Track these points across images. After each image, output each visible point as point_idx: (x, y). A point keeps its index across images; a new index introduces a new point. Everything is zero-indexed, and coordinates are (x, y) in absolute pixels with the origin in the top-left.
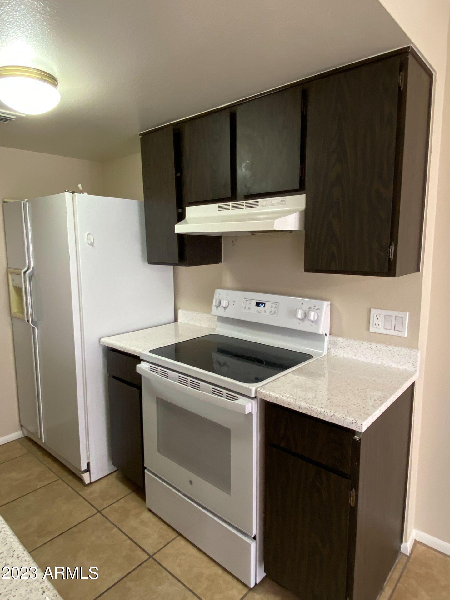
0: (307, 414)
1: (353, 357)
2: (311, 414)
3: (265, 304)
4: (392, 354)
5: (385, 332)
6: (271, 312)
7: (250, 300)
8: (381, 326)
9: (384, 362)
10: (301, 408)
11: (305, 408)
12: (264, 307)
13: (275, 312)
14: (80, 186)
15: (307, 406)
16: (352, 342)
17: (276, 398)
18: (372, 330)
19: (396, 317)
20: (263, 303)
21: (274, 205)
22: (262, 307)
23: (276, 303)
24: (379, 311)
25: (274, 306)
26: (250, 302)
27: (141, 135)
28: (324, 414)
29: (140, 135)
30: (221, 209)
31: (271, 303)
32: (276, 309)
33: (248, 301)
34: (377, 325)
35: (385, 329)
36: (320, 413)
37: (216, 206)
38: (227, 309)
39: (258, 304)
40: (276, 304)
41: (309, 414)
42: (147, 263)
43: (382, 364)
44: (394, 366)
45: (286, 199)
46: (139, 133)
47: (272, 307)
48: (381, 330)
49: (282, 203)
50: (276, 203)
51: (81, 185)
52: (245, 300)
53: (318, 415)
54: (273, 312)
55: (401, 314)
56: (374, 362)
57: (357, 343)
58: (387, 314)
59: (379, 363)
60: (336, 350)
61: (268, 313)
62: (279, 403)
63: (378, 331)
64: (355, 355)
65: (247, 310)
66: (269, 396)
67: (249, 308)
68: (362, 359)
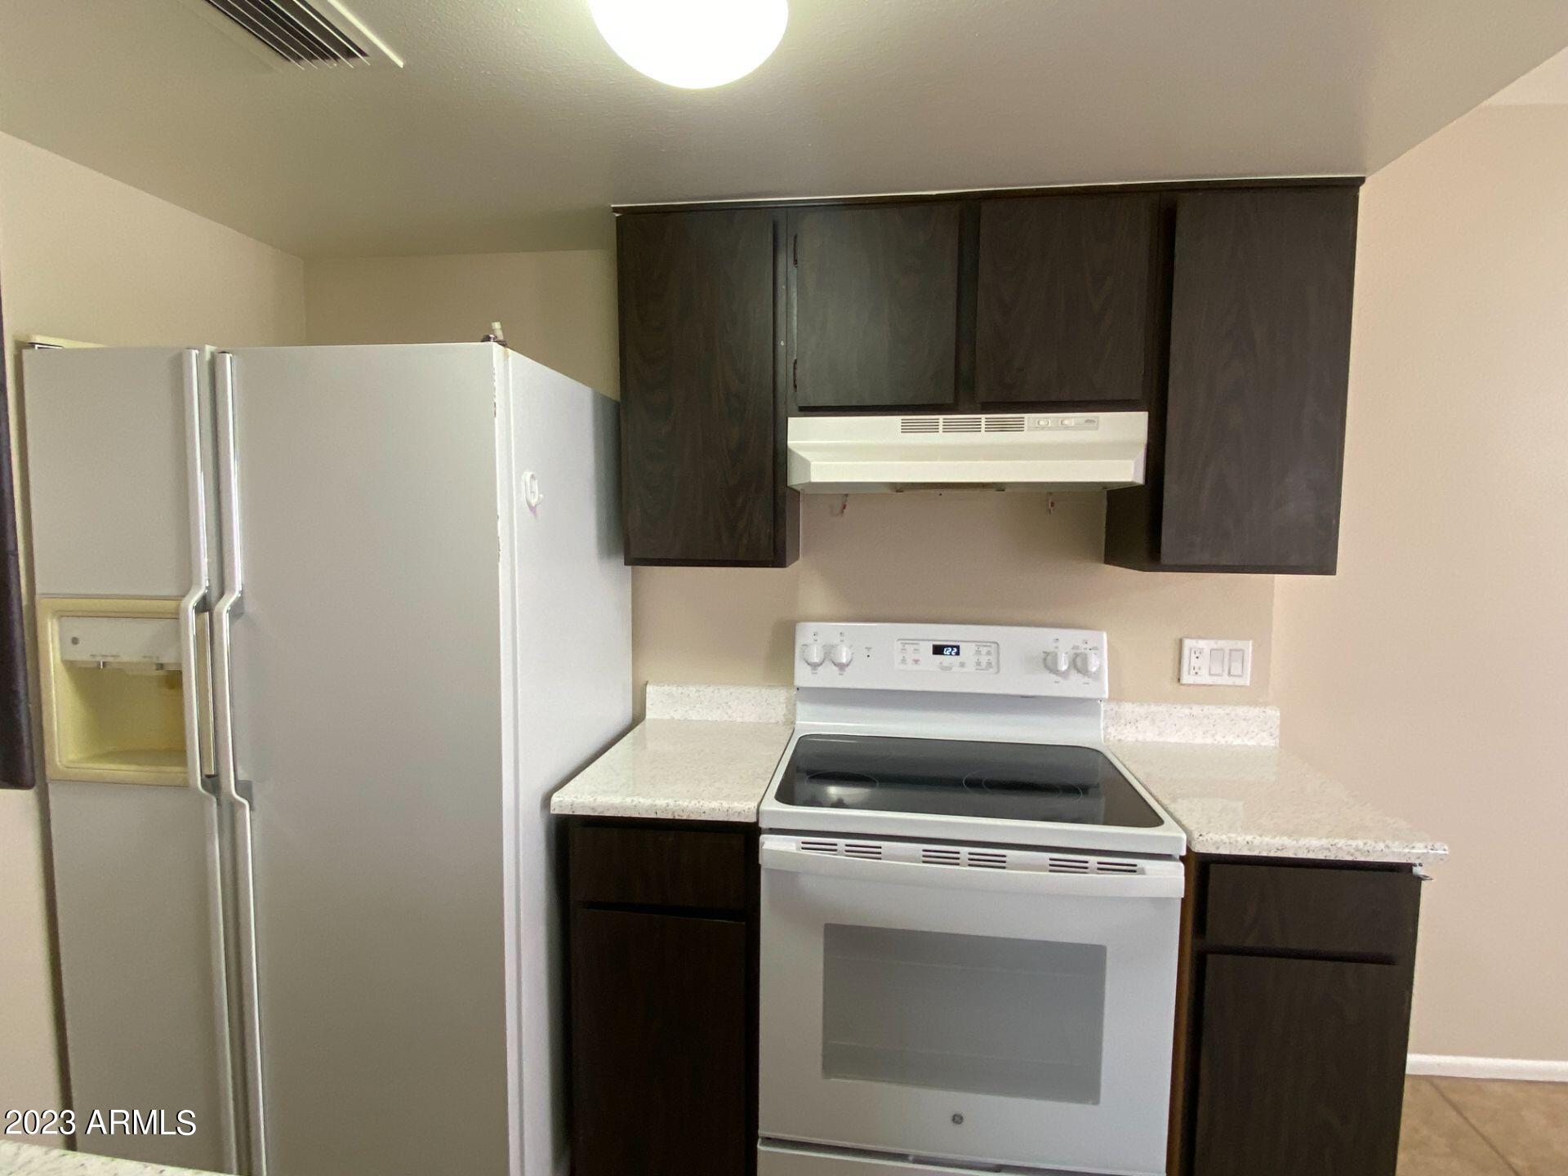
0: (1327, 858)
1: (1157, 739)
2: (1336, 857)
3: (958, 647)
4: (1232, 720)
5: (1208, 680)
6: (978, 663)
7: (915, 641)
8: (1204, 672)
9: (1218, 738)
10: (1313, 851)
11: (1322, 848)
12: (958, 654)
13: (989, 664)
14: (497, 326)
15: (1324, 842)
16: (1153, 708)
17: (1248, 843)
18: (1187, 678)
19: (1231, 650)
20: (952, 647)
21: (1067, 428)
22: (951, 654)
23: (988, 644)
24: (1202, 644)
25: (984, 650)
26: (916, 647)
27: (617, 212)
28: (1366, 848)
29: (616, 210)
30: (905, 429)
31: (974, 644)
32: (989, 657)
33: (906, 644)
34: (1196, 670)
35: (1212, 675)
36: (1357, 850)
37: (896, 421)
38: (848, 670)
39: (938, 650)
40: (990, 646)
41: (1332, 858)
42: (623, 561)
43: (1216, 742)
44: (1238, 742)
45: (1098, 417)
46: (612, 206)
47: (978, 652)
48: (1204, 678)
49: (1087, 425)
50: (1073, 424)
51: (501, 324)
52: (900, 642)
53: (1352, 855)
54: (984, 664)
55: (1240, 644)
56: (1199, 741)
57: (1163, 708)
58: (1215, 647)
59: (1209, 741)
60: (1119, 729)
61: (971, 667)
62: (1255, 853)
63: (1199, 680)
64: (1160, 734)
65: (910, 666)
66: (1230, 843)
67: (916, 661)
68: (1173, 739)
